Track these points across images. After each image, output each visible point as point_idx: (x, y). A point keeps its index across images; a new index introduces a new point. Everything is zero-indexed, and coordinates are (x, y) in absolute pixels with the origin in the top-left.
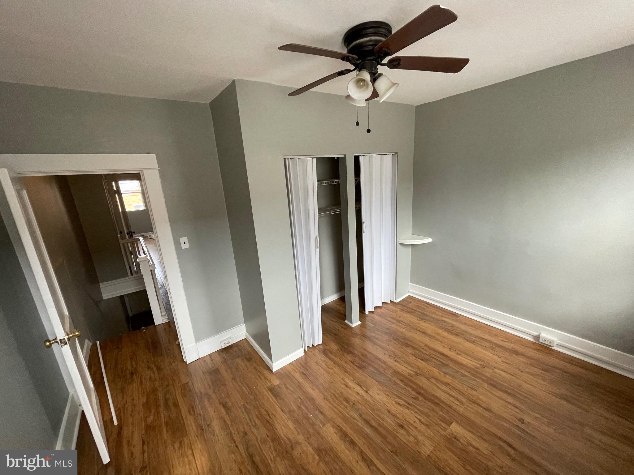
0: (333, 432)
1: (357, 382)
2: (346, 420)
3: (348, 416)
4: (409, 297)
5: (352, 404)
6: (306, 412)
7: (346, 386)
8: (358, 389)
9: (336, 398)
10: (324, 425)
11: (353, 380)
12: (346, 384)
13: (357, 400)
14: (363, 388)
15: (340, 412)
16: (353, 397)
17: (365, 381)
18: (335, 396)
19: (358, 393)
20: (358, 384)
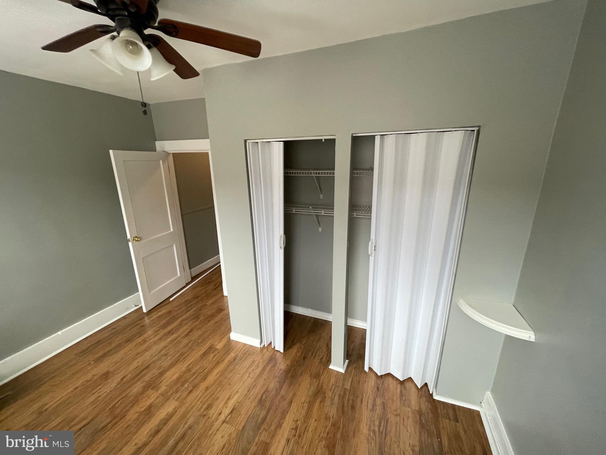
0: (168, 411)
1: (235, 407)
2: (184, 416)
3: (188, 417)
4: (478, 412)
5: (205, 413)
6: (190, 381)
7: (229, 399)
8: (227, 411)
9: (210, 396)
10: (177, 400)
11: (238, 402)
12: (231, 398)
13: (210, 417)
14: (229, 416)
15: (192, 408)
16: (213, 412)
17: (240, 415)
18: (213, 394)
19: (220, 414)
20: (233, 408)
